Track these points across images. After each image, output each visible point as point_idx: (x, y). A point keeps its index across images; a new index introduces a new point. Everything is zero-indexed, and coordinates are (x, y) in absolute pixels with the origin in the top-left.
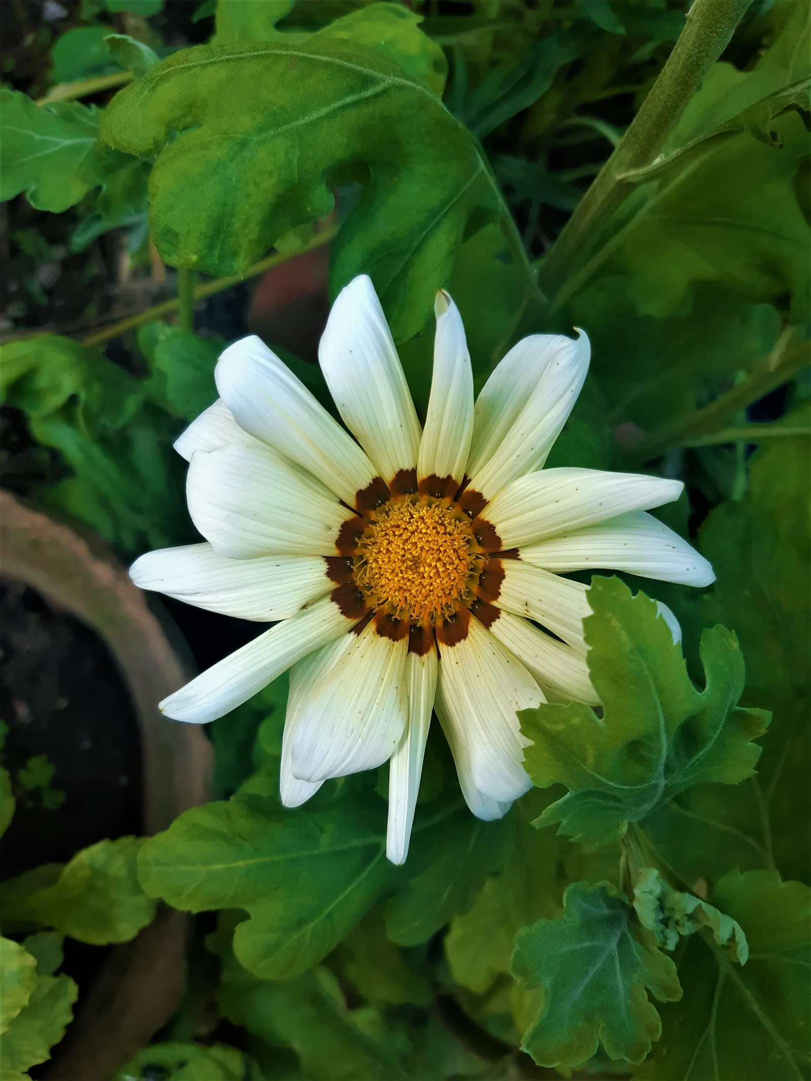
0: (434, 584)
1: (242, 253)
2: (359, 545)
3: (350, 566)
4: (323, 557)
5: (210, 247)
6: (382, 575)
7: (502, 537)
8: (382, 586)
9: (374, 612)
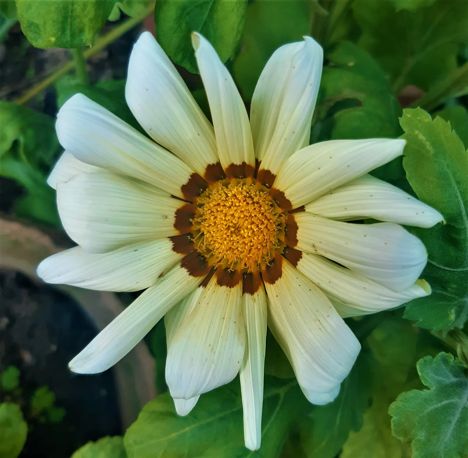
0: (253, 241)
1: (87, 29)
2: (193, 223)
3: (190, 239)
4: (169, 237)
5: (63, 30)
6: (215, 241)
7: (291, 200)
8: (217, 249)
9: (215, 268)
